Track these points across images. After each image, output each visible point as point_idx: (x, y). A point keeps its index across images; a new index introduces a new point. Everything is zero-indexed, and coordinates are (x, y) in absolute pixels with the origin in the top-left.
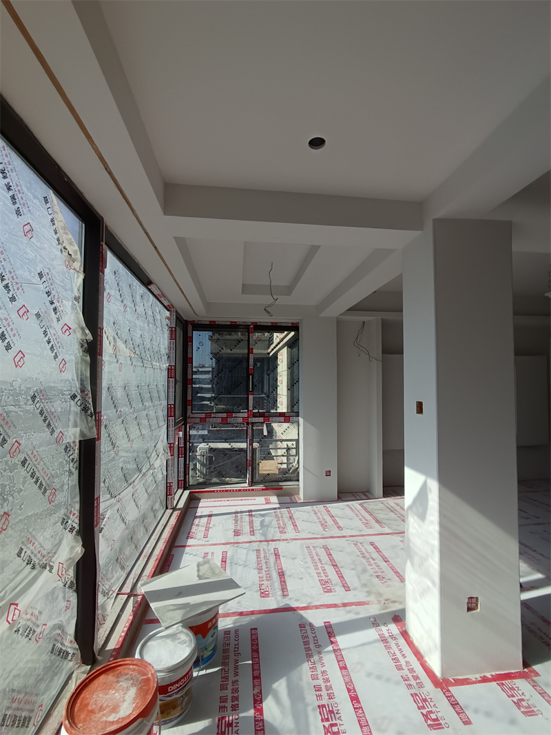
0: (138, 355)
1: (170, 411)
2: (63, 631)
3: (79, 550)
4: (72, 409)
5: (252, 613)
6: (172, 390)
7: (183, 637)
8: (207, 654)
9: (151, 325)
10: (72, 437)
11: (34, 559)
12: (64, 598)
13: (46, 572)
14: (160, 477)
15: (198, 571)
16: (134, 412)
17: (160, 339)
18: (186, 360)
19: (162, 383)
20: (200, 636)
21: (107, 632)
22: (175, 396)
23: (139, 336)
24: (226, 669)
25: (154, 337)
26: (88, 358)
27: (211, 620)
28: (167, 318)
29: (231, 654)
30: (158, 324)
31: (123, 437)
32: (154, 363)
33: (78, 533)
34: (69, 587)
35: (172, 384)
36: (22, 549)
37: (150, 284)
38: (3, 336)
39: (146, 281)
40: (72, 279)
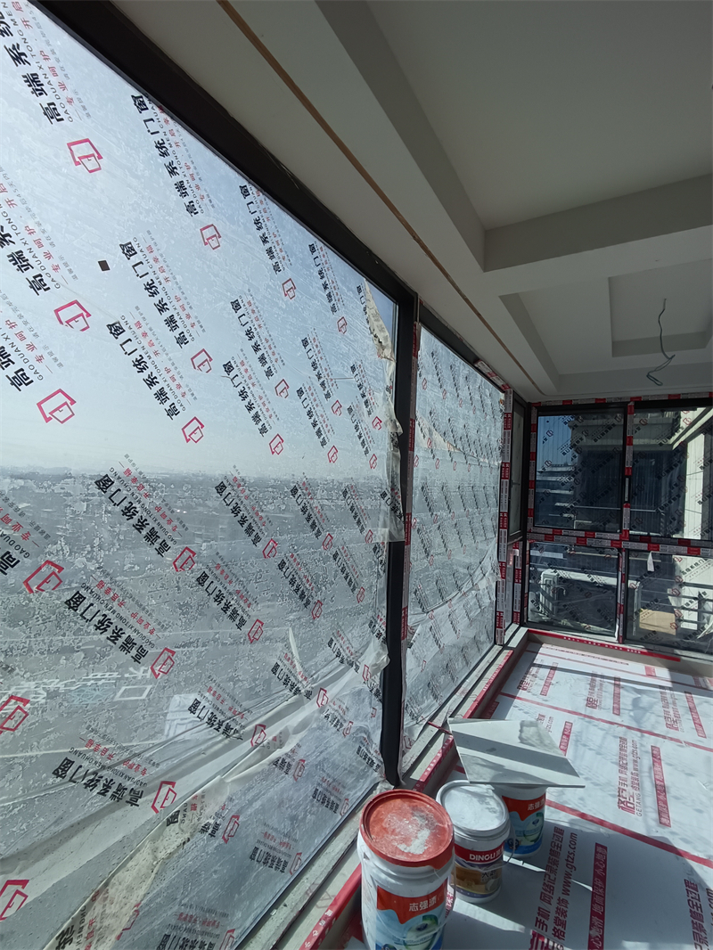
0: (459, 449)
1: (503, 521)
2: (369, 737)
3: (385, 659)
4: (383, 507)
5: (602, 823)
6: (505, 494)
7: (493, 804)
8: (526, 842)
9: (478, 412)
10: (382, 538)
11: (343, 654)
12: (370, 703)
13: (353, 669)
14: (486, 601)
15: (521, 731)
16: (453, 518)
17: (490, 429)
18: (529, 455)
19: (493, 485)
20: (516, 814)
21: (414, 760)
22: (509, 502)
23: (462, 426)
24: (552, 876)
25: (483, 427)
26: (399, 453)
27: (534, 801)
28: (501, 401)
29: (562, 862)
30: (489, 410)
31: (439, 545)
32: (482, 460)
33: (385, 641)
34: (375, 695)
35: (506, 487)
36: (332, 640)
37: (477, 361)
38: (319, 433)
39: (472, 358)
40: (384, 368)
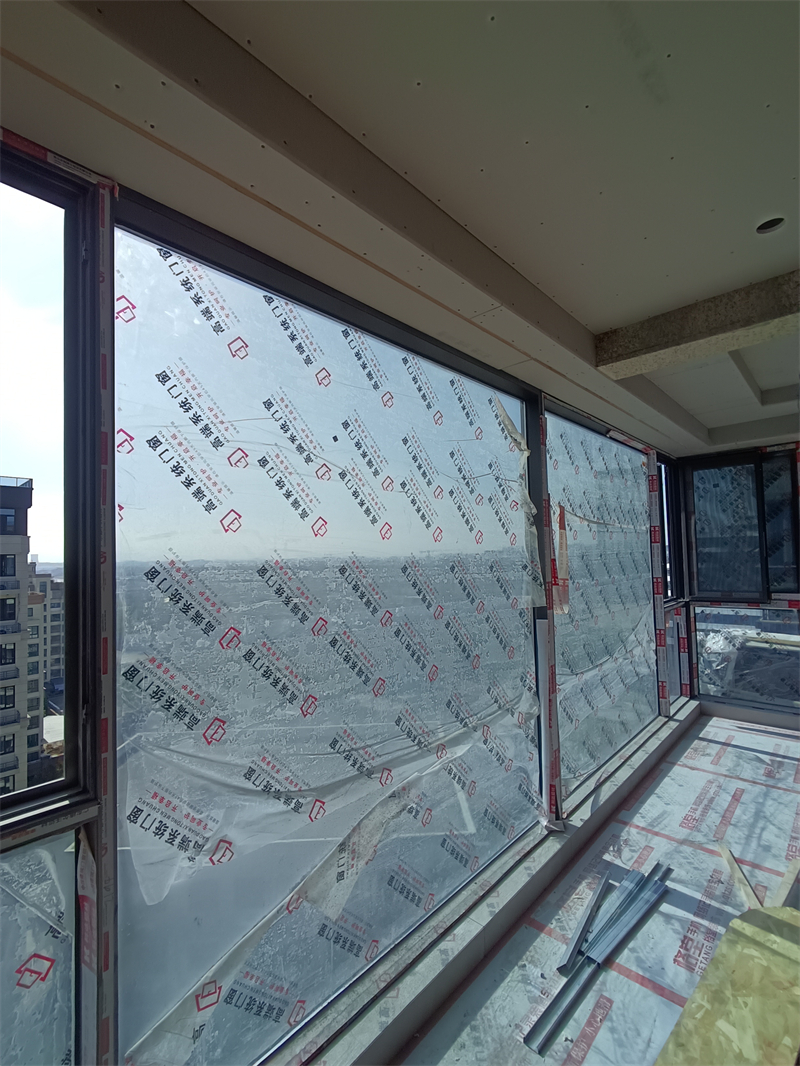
1: (659, 587)
2: (528, 777)
4: (525, 578)
6: (657, 559)
9: (616, 480)
10: (526, 604)
11: (500, 700)
12: (527, 748)
13: (509, 714)
14: (645, 670)
16: (596, 585)
17: (633, 495)
19: (642, 550)
23: (598, 497)
25: (623, 493)
26: (535, 530)
28: (642, 464)
30: (629, 476)
31: (584, 611)
32: (625, 526)
33: (536, 694)
34: (529, 739)
35: (658, 551)
37: (609, 431)
38: (467, 522)
39: (604, 430)
40: (516, 461)
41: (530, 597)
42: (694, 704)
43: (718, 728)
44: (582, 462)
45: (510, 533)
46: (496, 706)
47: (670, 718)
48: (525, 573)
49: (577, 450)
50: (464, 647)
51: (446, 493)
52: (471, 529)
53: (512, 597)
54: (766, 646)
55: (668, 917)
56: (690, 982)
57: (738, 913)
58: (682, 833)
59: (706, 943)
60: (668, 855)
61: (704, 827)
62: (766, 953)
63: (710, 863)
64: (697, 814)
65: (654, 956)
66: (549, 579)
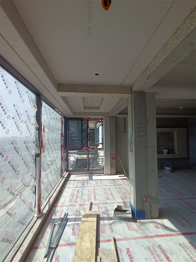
1: (62, 147)
2: (32, 204)
3: (36, 183)
5: (85, 205)
6: (62, 140)
10: (34, 153)
12: (32, 196)
13: (28, 187)
14: (59, 167)
16: (50, 147)
17: (58, 124)
19: (59, 138)
23: (52, 124)
24: (76, 217)
26: (38, 132)
28: (60, 118)
30: (58, 120)
31: (47, 154)
32: (57, 132)
33: (35, 179)
34: (33, 193)
36: (22, 180)
37: (55, 108)
38: (18, 128)
39: (54, 108)
40: (33, 111)
41: (35, 151)
42: (68, 173)
43: (73, 177)
44: (49, 115)
45: (30, 132)
46: (24, 185)
47: (63, 177)
48: (34, 144)
49: (48, 111)
50: (15, 169)
51: (11, 118)
52: (19, 130)
53: (30, 151)
54: (81, 158)
55: (69, 225)
56: (75, 238)
57: (82, 217)
58: (69, 204)
59: (77, 227)
60: (67, 210)
61: (73, 201)
62: (88, 222)
63: (75, 208)
64: (71, 198)
65: (67, 237)
66: (41, 146)
